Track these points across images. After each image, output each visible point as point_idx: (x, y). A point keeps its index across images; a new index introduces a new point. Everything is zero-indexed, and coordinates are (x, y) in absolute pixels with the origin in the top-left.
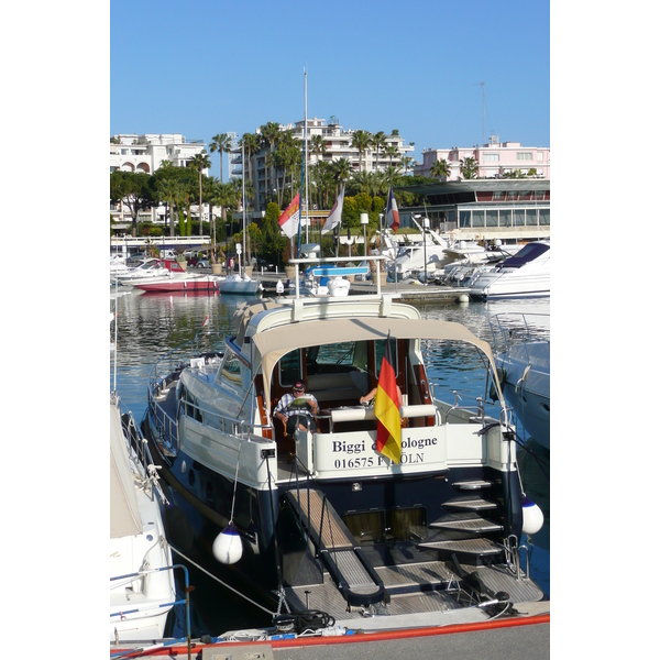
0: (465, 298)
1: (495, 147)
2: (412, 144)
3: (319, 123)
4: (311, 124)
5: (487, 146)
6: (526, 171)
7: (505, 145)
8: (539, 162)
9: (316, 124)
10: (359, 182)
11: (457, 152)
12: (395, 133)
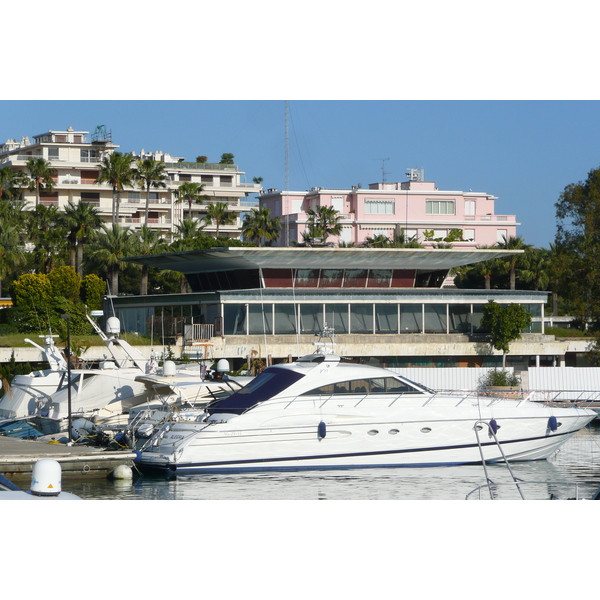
0: (125, 472)
1: (389, 188)
2: (257, 181)
3: (77, 138)
4: (62, 139)
5: (374, 186)
6: (443, 234)
7: (406, 185)
8: (467, 217)
9: (71, 139)
10: (106, 246)
11: (317, 196)
12: (227, 159)
